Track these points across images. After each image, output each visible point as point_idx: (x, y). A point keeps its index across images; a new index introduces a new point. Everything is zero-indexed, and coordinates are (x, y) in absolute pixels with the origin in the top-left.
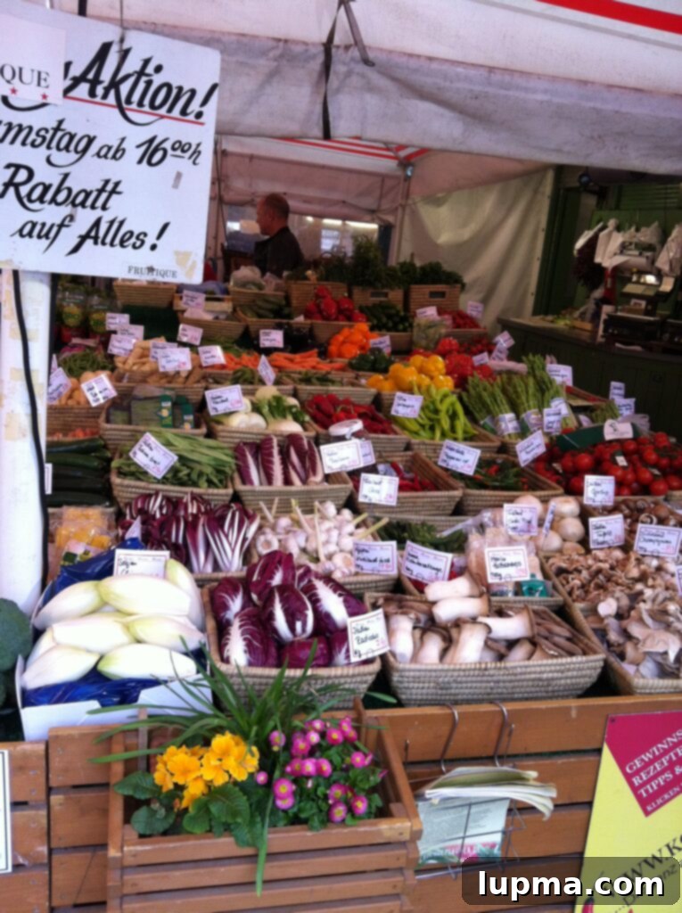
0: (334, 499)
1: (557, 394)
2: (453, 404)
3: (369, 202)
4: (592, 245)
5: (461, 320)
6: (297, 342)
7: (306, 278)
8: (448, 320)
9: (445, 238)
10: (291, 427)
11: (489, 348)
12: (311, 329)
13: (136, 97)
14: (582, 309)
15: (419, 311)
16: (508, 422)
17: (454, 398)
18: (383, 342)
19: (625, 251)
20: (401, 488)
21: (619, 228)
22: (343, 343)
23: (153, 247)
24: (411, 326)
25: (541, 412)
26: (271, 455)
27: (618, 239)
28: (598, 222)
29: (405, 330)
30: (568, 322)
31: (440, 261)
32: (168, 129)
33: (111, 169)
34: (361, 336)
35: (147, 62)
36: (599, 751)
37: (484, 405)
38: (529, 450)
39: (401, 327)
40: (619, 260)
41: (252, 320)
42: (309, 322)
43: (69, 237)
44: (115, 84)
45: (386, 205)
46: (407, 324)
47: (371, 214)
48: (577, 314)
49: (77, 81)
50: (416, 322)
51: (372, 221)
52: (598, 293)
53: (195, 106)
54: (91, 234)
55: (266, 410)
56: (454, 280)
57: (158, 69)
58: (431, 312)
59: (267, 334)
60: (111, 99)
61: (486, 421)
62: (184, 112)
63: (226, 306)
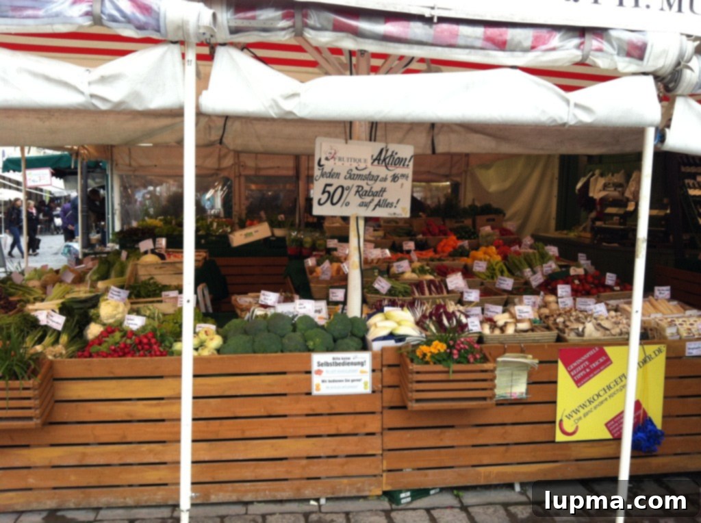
0: (454, 300)
1: (550, 259)
2: (501, 266)
3: (443, 171)
4: (586, 186)
5: (504, 232)
6: (420, 247)
7: (420, 216)
8: (497, 232)
9: (493, 188)
10: (429, 277)
11: (520, 244)
12: (426, 241)
13: (390, 162)
14: (584, 225)
15: (482, 229)
16: (528, 271)
17: (501, 264)
18: (466, 243)
19: (606, 188)
20: (481, 296)
21: (602, 175)
22: (444, 246)
23: (395, 207)
24: (478, 236)
25: (542, 267)
26: (423, 287)
27: (602, 181)
28: (590, 171)
29: (475, 238)
30: (576, 234)
31: (491, 203)
32: (399, 171)
33: (384, 185)
34: (452, 241)
35: (393, 152)
36: (556, 362)
37: (517, 266)
38: (536, 280)
39: (473, 237)
40: (602, 194)
41: (396, 239)
42: (425, 237)
43: (372, 206)
44: (384, 160)
45: (454, 171)
46: (475, 236)
47: (446, 177)
48: (581, 228)
49: (374, 160)
50: (480, 235)
51: (447, 181)
52: (593, 215)
53: (407, 163)
54: (378, 205)
55: (417, 271)
56: (499, 212)
57: (396, 154)
58: (488, 229)
59: (406, 244)
60: (384, 164)
61: (518, 273)
62: (404, 165)
63: (380, 233)
